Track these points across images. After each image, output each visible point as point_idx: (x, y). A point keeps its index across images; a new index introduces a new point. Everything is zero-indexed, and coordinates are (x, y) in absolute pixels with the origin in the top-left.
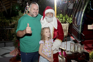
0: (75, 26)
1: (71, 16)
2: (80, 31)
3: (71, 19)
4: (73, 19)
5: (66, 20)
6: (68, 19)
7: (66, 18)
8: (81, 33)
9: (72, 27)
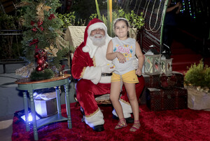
0: (150, 32)
1: (142, 13)
2: (160, 41)
3: (141, 20)
4: (145, 20)
5: (132, 22)
6: (135, 20)
7: (131, 18)
9: (143, 35)
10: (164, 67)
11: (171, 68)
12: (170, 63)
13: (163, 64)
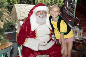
0: (68, 9)
2: (74, 15)
3: (62, 1)
5: (56, 2)
6: (58, 1)
8: (75, 17)
9: (63, 11)
10: (78, 34)
11: (82, 35)
12: (82, 32)
13: (77, 32)
